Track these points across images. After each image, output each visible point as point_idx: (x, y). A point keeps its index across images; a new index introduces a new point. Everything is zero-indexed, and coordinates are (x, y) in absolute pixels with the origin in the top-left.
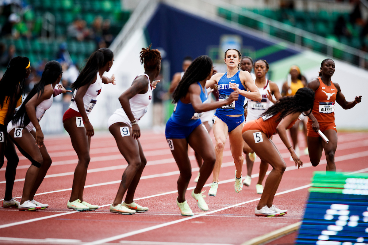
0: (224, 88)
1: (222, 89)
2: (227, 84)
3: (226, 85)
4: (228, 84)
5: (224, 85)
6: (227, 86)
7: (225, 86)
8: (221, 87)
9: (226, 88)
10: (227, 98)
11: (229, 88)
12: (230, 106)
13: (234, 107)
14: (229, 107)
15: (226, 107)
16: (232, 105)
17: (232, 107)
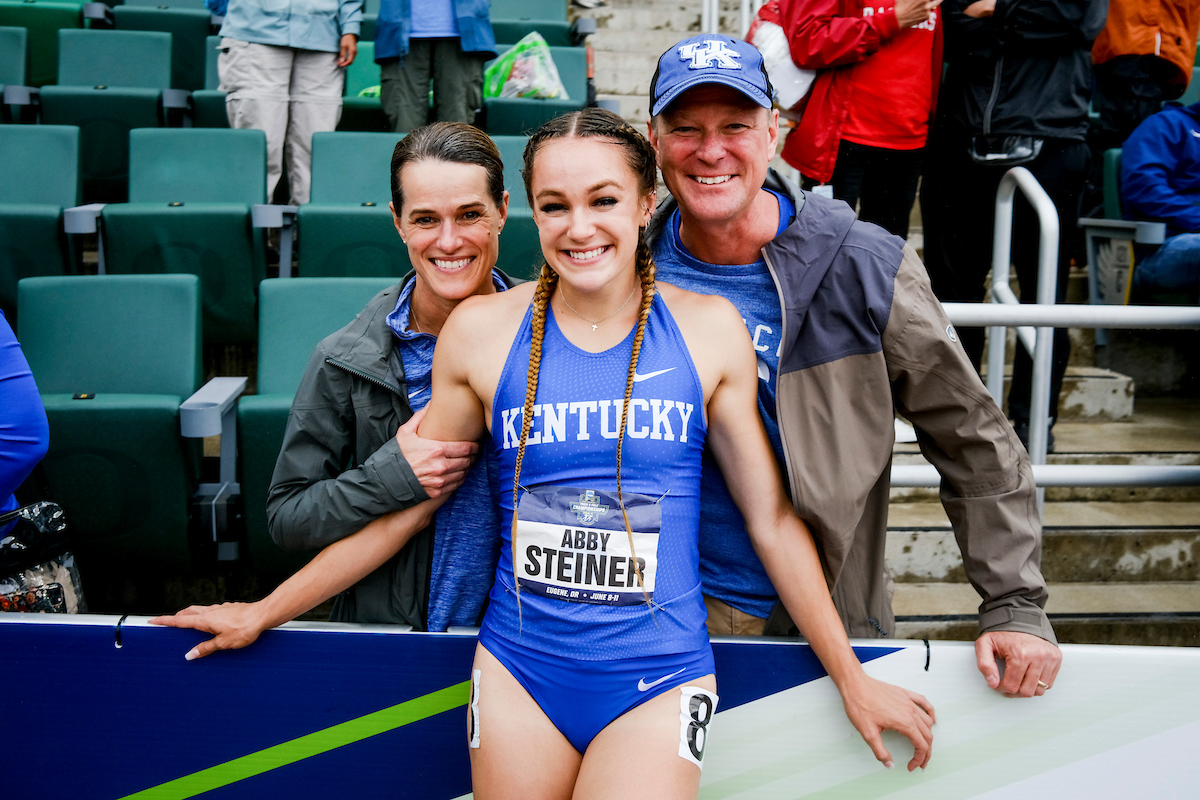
0: (562, 438)
1: (548, 439)
2: (593, 406)
3: (583, 407)
4: (605, 405)
5: (562, 407)
6: (594, 419)
7: (572, 421)
8: (538, 425)
9: (583, 435)
10: (588, 516)
11: (615, 435)
12: (619, 578)
13: (649, 585)
14: (606, 588)
15: (583, 586)
16: (632, 571)
17: (635, 589)
